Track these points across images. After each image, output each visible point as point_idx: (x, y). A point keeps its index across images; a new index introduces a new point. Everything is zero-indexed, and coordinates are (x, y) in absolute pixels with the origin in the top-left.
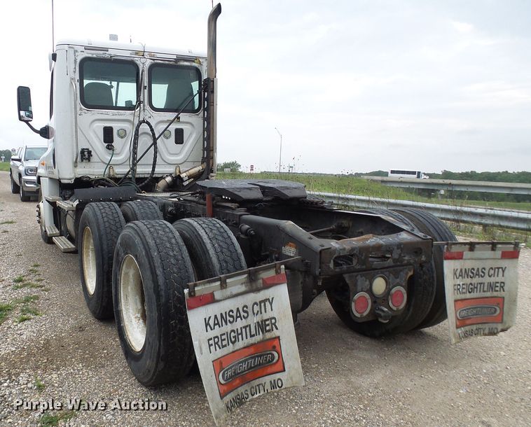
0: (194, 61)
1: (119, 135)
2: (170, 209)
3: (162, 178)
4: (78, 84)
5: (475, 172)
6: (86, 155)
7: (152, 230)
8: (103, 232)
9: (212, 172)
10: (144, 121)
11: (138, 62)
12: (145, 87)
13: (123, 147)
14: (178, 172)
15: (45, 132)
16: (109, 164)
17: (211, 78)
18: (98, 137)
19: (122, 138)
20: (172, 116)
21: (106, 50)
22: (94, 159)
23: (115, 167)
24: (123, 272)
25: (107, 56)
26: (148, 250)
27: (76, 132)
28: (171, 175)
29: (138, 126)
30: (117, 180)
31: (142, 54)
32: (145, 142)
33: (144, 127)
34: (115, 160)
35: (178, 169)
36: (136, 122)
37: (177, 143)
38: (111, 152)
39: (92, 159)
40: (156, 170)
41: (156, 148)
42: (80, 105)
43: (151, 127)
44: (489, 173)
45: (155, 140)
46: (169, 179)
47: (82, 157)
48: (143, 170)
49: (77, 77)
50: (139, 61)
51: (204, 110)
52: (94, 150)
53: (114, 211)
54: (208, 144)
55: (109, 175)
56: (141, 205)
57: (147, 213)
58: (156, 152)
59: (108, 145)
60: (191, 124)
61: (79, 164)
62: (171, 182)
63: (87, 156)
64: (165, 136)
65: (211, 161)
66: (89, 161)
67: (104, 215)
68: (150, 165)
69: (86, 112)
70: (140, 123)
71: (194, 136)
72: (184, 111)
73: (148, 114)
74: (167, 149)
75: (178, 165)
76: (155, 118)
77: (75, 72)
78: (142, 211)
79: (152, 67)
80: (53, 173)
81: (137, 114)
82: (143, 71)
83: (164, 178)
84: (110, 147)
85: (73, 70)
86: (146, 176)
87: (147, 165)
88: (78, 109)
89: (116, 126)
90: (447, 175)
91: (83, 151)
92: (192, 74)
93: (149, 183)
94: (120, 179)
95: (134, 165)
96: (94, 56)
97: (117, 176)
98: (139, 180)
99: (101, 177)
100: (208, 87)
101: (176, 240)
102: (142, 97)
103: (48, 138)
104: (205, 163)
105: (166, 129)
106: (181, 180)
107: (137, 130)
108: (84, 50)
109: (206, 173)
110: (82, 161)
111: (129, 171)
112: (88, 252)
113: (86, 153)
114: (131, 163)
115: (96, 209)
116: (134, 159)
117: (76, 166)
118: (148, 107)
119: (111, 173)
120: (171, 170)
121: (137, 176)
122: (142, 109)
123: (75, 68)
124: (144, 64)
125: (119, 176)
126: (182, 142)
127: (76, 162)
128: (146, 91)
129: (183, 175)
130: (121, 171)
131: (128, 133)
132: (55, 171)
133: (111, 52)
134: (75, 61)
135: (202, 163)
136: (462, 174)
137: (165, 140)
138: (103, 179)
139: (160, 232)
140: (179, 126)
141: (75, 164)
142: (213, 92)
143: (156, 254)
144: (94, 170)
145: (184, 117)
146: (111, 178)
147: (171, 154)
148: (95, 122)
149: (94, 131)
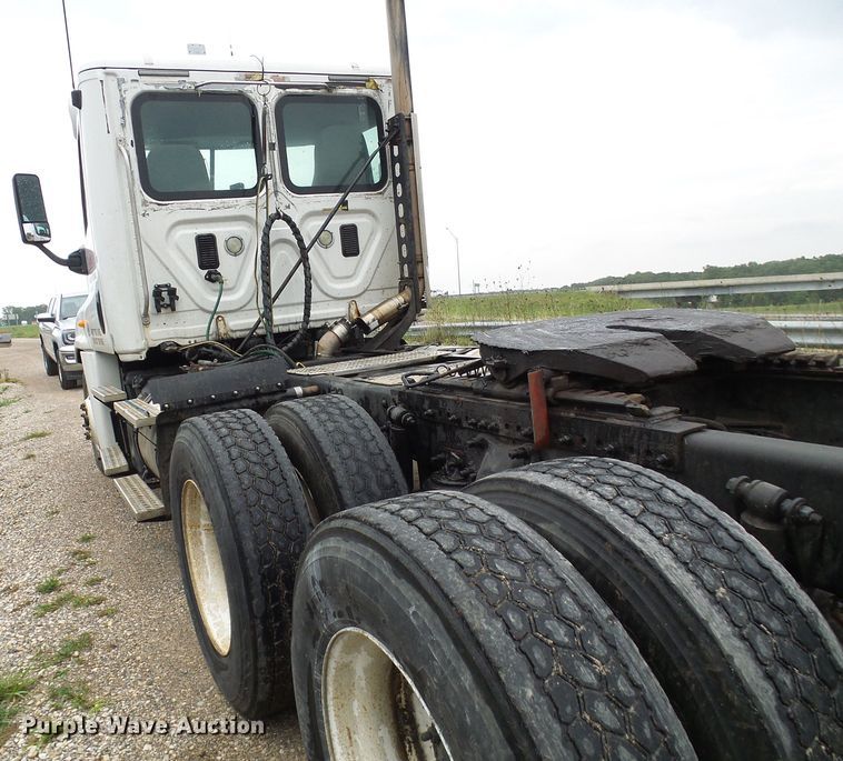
0: (364, 85)
1: (229, 250)
2: (397, 411)
3: (325, 329)
4: (133, 151)
5: (755, 264)
6: (165, 299)
7: (467, 559)
8: (238, 503)
9: (424, 305)
10: (278, 216)
11: (253, 96)
12: (272, 146)
13: (239, 273)
14: (353, 312)
15: (79, 262)
16: (215, 312)
17: (405, 113)
18: (187, 259)
19: (236, 255)
20: (331, 200)
21: (184, 73)
22: (183, 303)
23: (227, 318)
24: (332, 664)
25: (187, 85)
26: (487, 672)
27: (140, 251)
28: (343, 320)
29: (268, 227)
30: (234, 343)
31: (260, 77)
32: (284, 258)
33: (280, 228)
34: (225, 302)
35: (353, 307)
36: (263, 221)
37: (346, 254)
38: (217, 285)
39: (179, 305)
40: (312, 313)
41: (307, 269)
42: (141, 195)
43: (293, 226)
44: (776, 263)
45: (304, 251)
46: (340, 330)
47: (157, 302)
48: (287, 316)
49: (130, 135)
50: (254, 92)
51: (396, 181)
52: (181, 286)
53: (259, 438)
54: (411, 249)
55: (218, 334)
56: (324, 410)
57: (343, 433)
58: (308, 277)
59: (209, 274)
60: (372, 214)
61: (153, 319)
62: (345, 336)
63: (167, 301)
64: (322, 244)
65: (420, 284)
66: (173, 309)
67: (235, 452)
68: (298, 304)
69: (156, 207)
70: (271, 220)
71: (378, 237)
72: (356, 188)
73: (284, 200)
74: (328, 268)
75: (352, 299)
76: (299, 207)
77: (123, 125)
78: (330, 426)
79: (281, 103)
80: (101, 341)
81: (262, 201)
82: (265, 114)
83: (331, 329)
84: (214, 277)
85: (118, 122)
86: (292, 328)
87: (293, 305)
88: (139, 203)
89: (221, 232)
90: (712, 272)
91: (157, 292)
92: (363, 112)
93: (302, 343)
94: (240, 340)
95: (268, 308)
96: (162, 88)
97: (234, 335)
98: (282, 338)
99: (202, 340)
100: (400, 134)
101: (574, 595)
102: (268, 166)
103: (86, 273)
104: (408, 289)
105: (323, 229)
106: (365, 328)
107: (266, 235)
108: (138, 78)
109: (412, 308)
110: (159, 311)
111: (259, 322)
112: (196, 535)
113: (164, 294)
114: (261, 305)
115: (212, 437)
116: (267, 295)
117: (146, 324)
118: (282, 187)
119: (222, 331)
120: (340, 310)
121: (275, 330)
122: (271, 190)
123: (123, 118)
124: (266, 98)
125: (238, 334)
126: (356, 252)
127: (146, 315)
128: (276, 153)
129: (367, 319)
130: (241, 322)
131: (246, 243)
132: (106, 337)
133: (197, 78)
134: (122, 102)
135: (401, 290)
136: (736, 268)
137: (322, 250)
138: (207, 346)
139: (502, 567)
140: (347, 220)
141: (145, 320)
142: (410, 142)
143: (530, 693)
144: (186, 328)
145: (356, 200)
146: (222, 341)
147: (337, 278)
148: (177, 228)
149: (178, 247)
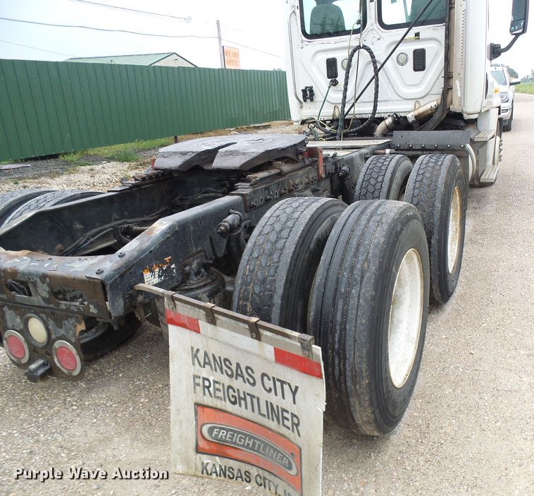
3: (382, 119)
4: (298, 12)
10: (359, 47)
18: (321, 72)
23: (340, 107)
34: (340, 98)
35: (418, 105)
37: (415, 69)
40: (378, 108)
42: (301, 37)
43: (370, 52)
45: (376, 70)
46: (389, 121)
47: (304, 97)
48: (363, 109)
49: (297, 4)
55: (335, 116)
59: (332, 81)
60: (438, 41)
61: (304, 105)
62: (391, 124)
63: (309, 95)
64: (399, 63)
66: (312, 100)
69: (307, 43)
73: (376, 35)
74: (402, 78)
75: (417, 100)
76: (385, 39)
83: (385, 119)
84: (334, 83)
88: (300, 42)
89: (340, 57)
91: (304, 91)
113: (308, 92)
117: (301, 108)
118: (376, 26)
119: (337, 114)
120: (408, 107)
122: (369, 29)
126: (423, 69)
128: (374, 4)
137: (399, 67)
140: (419, 46)
141: (301, 105)
145: (426, 31)
147: (409, 86)
148: (318, 54)
149: (317, 65)
